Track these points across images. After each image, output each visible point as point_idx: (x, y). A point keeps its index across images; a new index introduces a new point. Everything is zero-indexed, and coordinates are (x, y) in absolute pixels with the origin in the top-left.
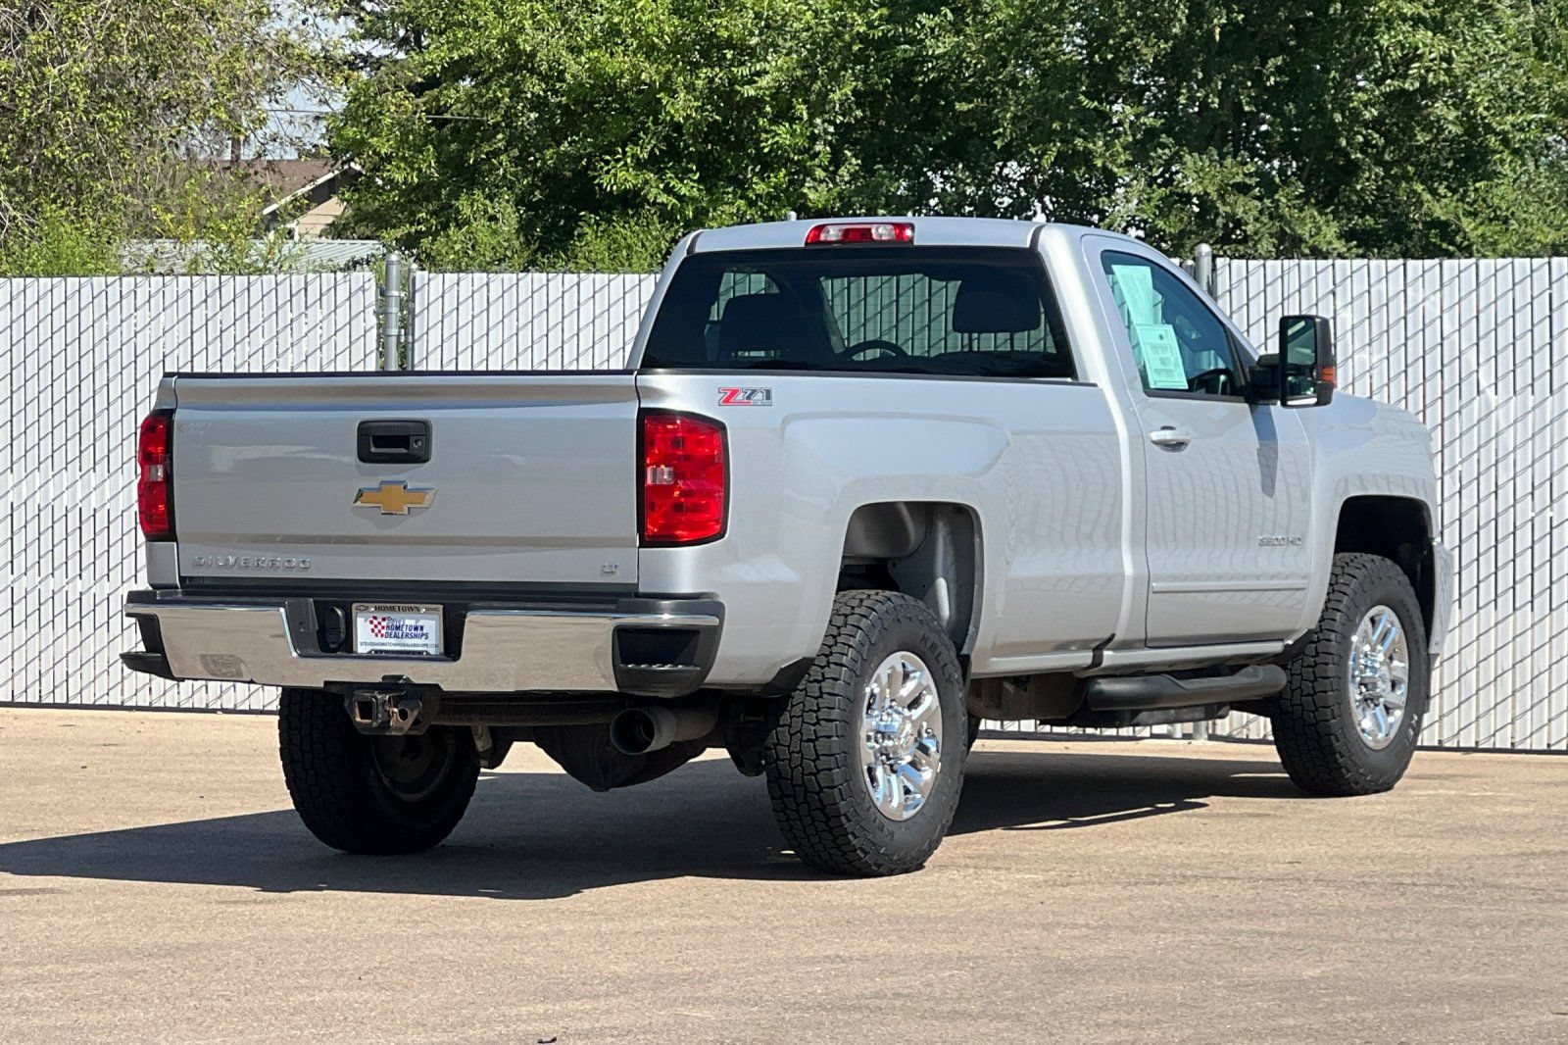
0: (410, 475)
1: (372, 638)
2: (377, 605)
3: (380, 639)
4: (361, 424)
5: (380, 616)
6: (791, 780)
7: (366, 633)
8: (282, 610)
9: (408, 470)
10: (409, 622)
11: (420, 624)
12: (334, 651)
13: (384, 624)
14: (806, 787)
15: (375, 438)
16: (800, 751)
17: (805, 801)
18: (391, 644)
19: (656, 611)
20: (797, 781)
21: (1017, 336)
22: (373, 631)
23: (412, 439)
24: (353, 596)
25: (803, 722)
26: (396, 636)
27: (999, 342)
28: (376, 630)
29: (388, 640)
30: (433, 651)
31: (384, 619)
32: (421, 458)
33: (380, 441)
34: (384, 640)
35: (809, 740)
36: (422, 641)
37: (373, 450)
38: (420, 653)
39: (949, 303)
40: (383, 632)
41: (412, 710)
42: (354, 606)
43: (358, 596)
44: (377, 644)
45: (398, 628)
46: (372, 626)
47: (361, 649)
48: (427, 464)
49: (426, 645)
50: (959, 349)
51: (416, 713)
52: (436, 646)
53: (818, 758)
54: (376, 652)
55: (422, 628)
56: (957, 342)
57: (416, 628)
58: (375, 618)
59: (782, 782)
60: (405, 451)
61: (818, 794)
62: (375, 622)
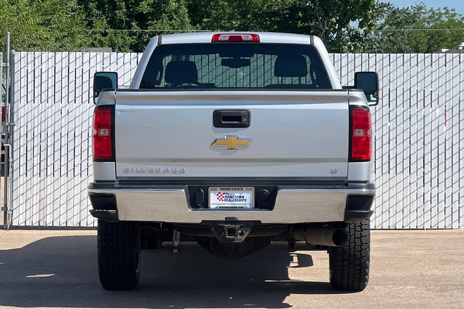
0: (240, 133)
1: (218, 201)
2: (221, 188)
3: (221, 202)
4: (214, 111)
5: (222, 192)
6: (349, 254)
7: (214, 200)
8: (183, 190)
9: (239, 131)
10: (236, 195)
11: (242, 195)
12: (198, 207)
13: (224, 195)
14: (355, 257)
15: (223, 117)
16: (355, 242)
17: (354, 262)
18: (227, 204)
19: (361, 188)
20: (352, 253)
21: (302, 78)
22: (218, 198)
23: (243, 117)
24: (209, 184)
25: (355, 231)
26: (229, 200)
27: (293, 81)
28: (220, 198)
29: (226, 202)
30: (248, 206)
31: (224, 194)
32: (246, 125)
33: (226, 118)
34: (223, 202)
35: (358, 238)
36: (244, 202)
37: (223, 122)
38: (242, 207)
39: (272, 66)
40: (223, 199)
41: (246, 232)
42: (210, 188)
43: (212, 184)
44: (220, 204)
45: (231, 197)
46: (218, 197)
47: (212, 206)
48: (249, 128)
49: (245, 204)
50: (277, 83)
51: (248, 233)
52: (250, 204)
53: (362, 244)
54: (220, 207)
55: (243, 197)
56: (275, 81)
57: (240, 197)
58: (220, 193)
59: (344, 255)
60: (239, 123)
61: (360, 259)
62: (220, 195)
